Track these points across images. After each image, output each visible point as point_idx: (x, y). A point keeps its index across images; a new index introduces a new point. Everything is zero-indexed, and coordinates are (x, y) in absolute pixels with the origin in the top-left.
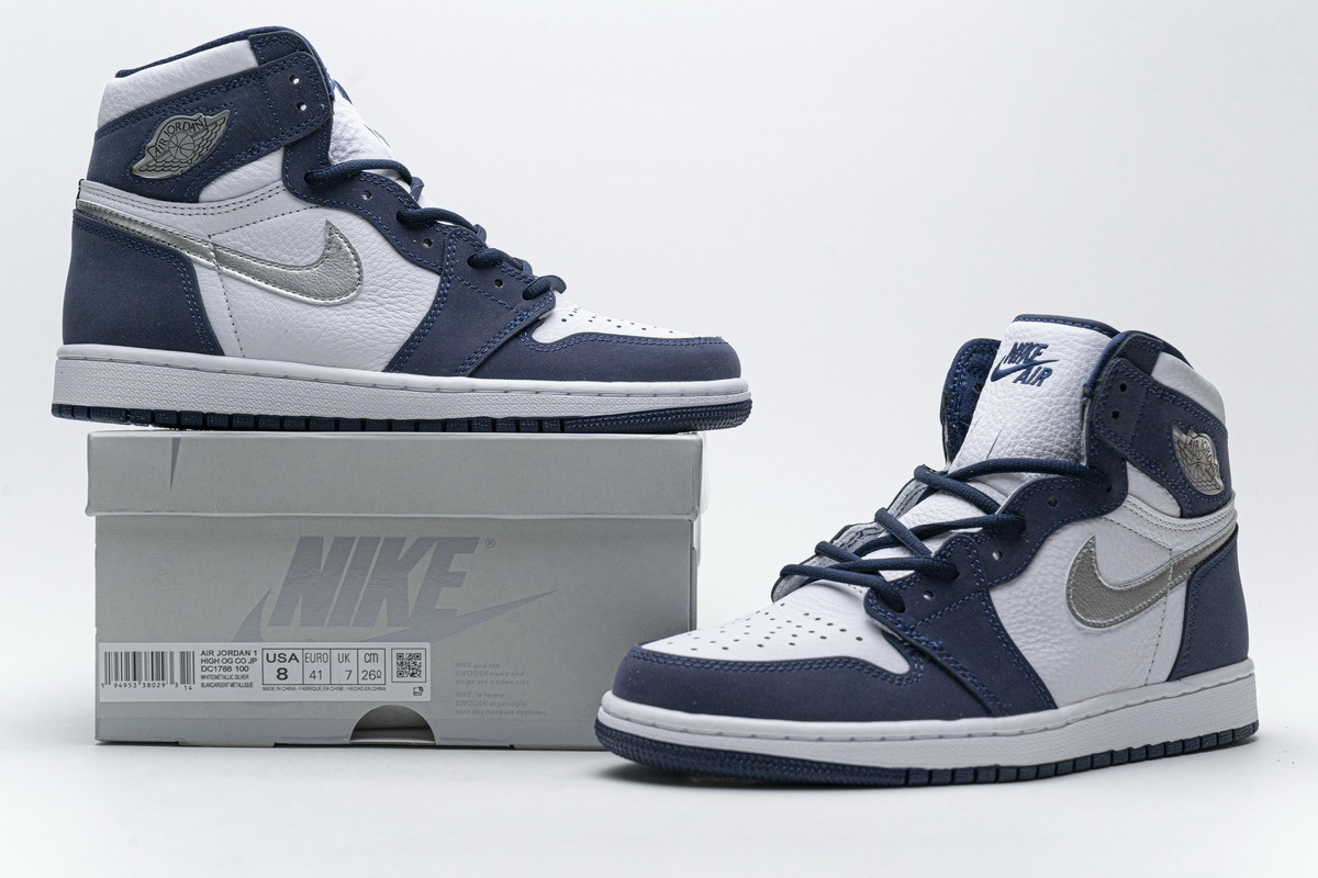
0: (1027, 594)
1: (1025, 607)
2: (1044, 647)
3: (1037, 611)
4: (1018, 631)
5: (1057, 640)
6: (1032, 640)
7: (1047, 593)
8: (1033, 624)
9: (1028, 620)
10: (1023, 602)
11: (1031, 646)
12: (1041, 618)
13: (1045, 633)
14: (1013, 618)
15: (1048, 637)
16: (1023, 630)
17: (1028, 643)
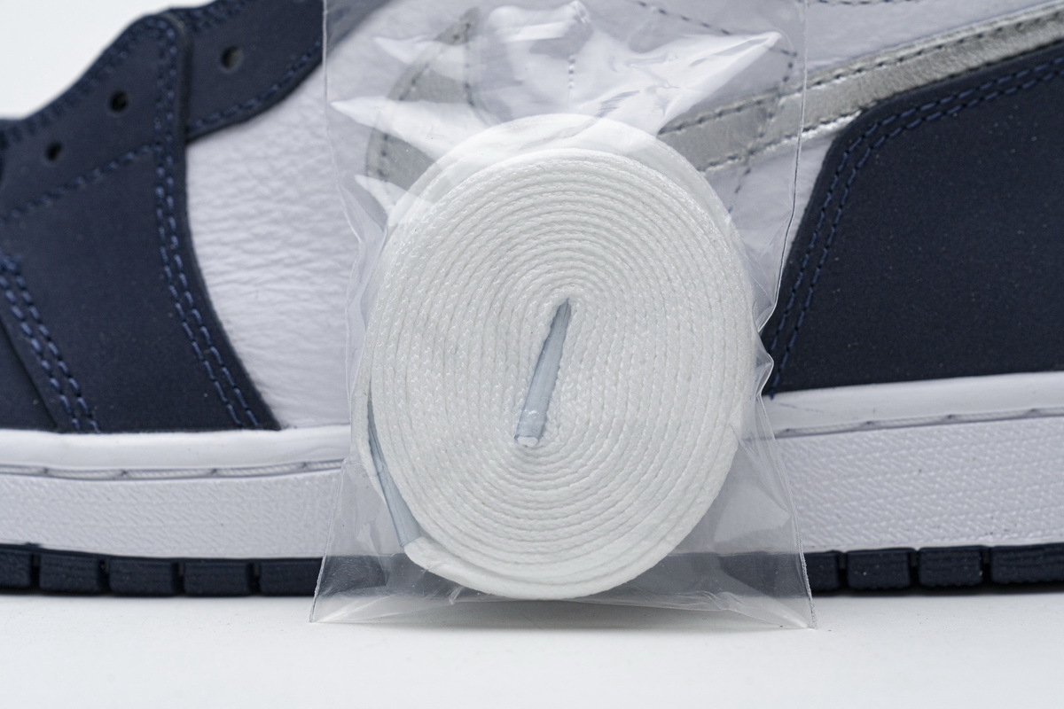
0: (274, 151)
1: (262, 180)
2: (283, 279)
3: (291, 192)
4: (228, 237)
5: (328, 263)
6: (257, 260)
7: (323, 149)
8: (276, 222)
9: (262, 213)
10: (261, 169)
11: (244, 275)
12: (295, 209)
13: (299, 245)
14: (226, 206)
15: (303, 254)
16: (242, 235)
17: (240, 266)
